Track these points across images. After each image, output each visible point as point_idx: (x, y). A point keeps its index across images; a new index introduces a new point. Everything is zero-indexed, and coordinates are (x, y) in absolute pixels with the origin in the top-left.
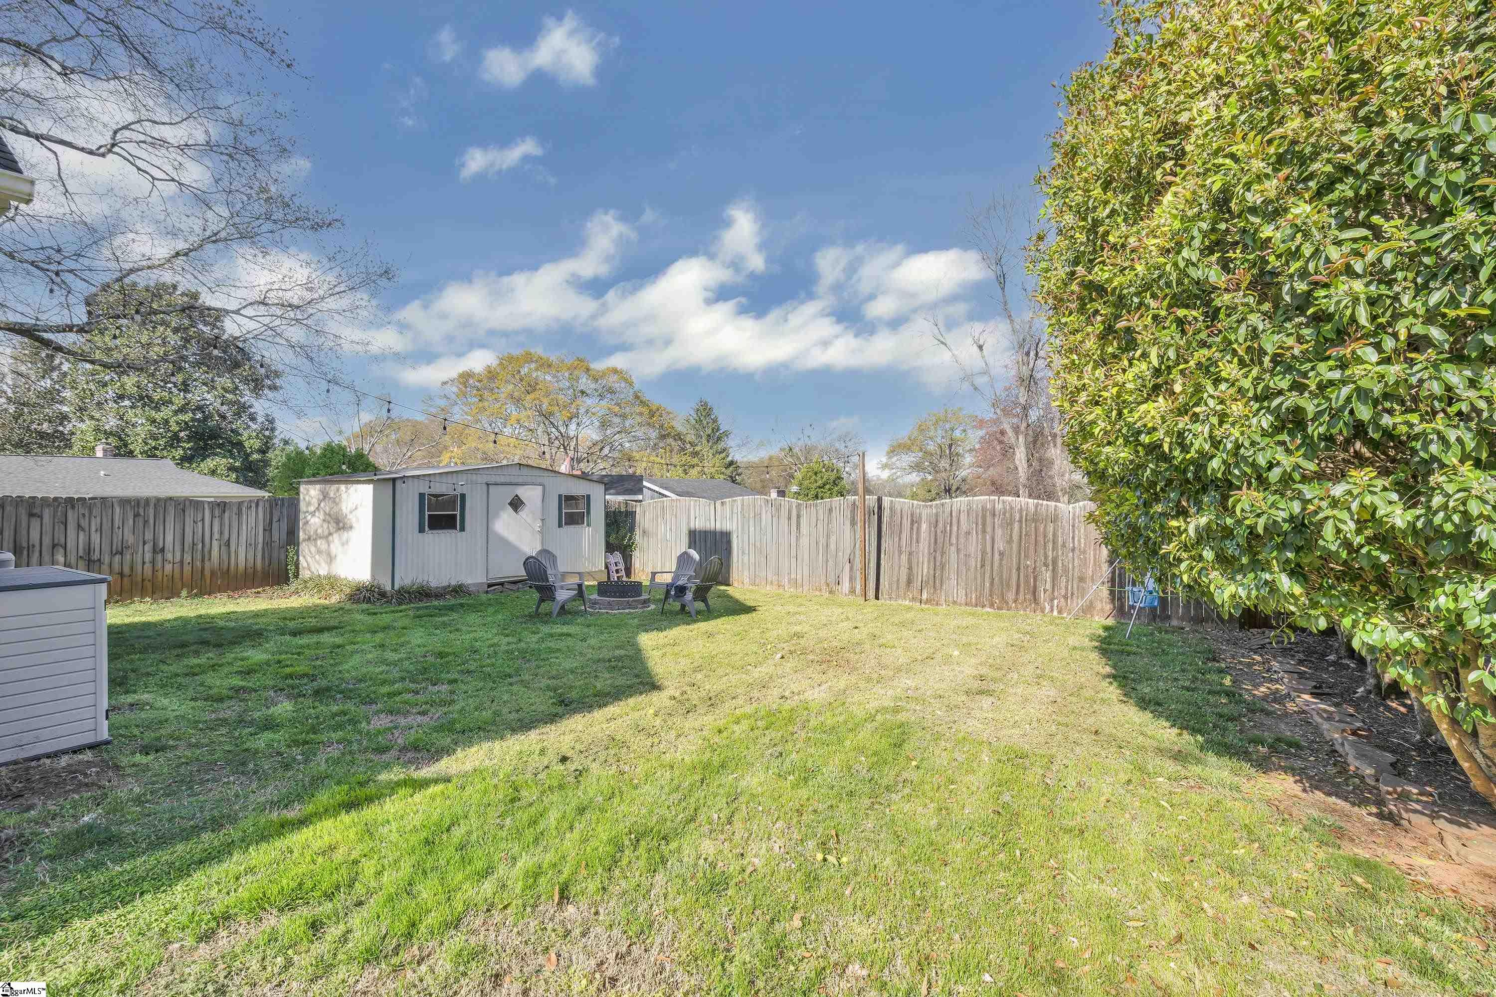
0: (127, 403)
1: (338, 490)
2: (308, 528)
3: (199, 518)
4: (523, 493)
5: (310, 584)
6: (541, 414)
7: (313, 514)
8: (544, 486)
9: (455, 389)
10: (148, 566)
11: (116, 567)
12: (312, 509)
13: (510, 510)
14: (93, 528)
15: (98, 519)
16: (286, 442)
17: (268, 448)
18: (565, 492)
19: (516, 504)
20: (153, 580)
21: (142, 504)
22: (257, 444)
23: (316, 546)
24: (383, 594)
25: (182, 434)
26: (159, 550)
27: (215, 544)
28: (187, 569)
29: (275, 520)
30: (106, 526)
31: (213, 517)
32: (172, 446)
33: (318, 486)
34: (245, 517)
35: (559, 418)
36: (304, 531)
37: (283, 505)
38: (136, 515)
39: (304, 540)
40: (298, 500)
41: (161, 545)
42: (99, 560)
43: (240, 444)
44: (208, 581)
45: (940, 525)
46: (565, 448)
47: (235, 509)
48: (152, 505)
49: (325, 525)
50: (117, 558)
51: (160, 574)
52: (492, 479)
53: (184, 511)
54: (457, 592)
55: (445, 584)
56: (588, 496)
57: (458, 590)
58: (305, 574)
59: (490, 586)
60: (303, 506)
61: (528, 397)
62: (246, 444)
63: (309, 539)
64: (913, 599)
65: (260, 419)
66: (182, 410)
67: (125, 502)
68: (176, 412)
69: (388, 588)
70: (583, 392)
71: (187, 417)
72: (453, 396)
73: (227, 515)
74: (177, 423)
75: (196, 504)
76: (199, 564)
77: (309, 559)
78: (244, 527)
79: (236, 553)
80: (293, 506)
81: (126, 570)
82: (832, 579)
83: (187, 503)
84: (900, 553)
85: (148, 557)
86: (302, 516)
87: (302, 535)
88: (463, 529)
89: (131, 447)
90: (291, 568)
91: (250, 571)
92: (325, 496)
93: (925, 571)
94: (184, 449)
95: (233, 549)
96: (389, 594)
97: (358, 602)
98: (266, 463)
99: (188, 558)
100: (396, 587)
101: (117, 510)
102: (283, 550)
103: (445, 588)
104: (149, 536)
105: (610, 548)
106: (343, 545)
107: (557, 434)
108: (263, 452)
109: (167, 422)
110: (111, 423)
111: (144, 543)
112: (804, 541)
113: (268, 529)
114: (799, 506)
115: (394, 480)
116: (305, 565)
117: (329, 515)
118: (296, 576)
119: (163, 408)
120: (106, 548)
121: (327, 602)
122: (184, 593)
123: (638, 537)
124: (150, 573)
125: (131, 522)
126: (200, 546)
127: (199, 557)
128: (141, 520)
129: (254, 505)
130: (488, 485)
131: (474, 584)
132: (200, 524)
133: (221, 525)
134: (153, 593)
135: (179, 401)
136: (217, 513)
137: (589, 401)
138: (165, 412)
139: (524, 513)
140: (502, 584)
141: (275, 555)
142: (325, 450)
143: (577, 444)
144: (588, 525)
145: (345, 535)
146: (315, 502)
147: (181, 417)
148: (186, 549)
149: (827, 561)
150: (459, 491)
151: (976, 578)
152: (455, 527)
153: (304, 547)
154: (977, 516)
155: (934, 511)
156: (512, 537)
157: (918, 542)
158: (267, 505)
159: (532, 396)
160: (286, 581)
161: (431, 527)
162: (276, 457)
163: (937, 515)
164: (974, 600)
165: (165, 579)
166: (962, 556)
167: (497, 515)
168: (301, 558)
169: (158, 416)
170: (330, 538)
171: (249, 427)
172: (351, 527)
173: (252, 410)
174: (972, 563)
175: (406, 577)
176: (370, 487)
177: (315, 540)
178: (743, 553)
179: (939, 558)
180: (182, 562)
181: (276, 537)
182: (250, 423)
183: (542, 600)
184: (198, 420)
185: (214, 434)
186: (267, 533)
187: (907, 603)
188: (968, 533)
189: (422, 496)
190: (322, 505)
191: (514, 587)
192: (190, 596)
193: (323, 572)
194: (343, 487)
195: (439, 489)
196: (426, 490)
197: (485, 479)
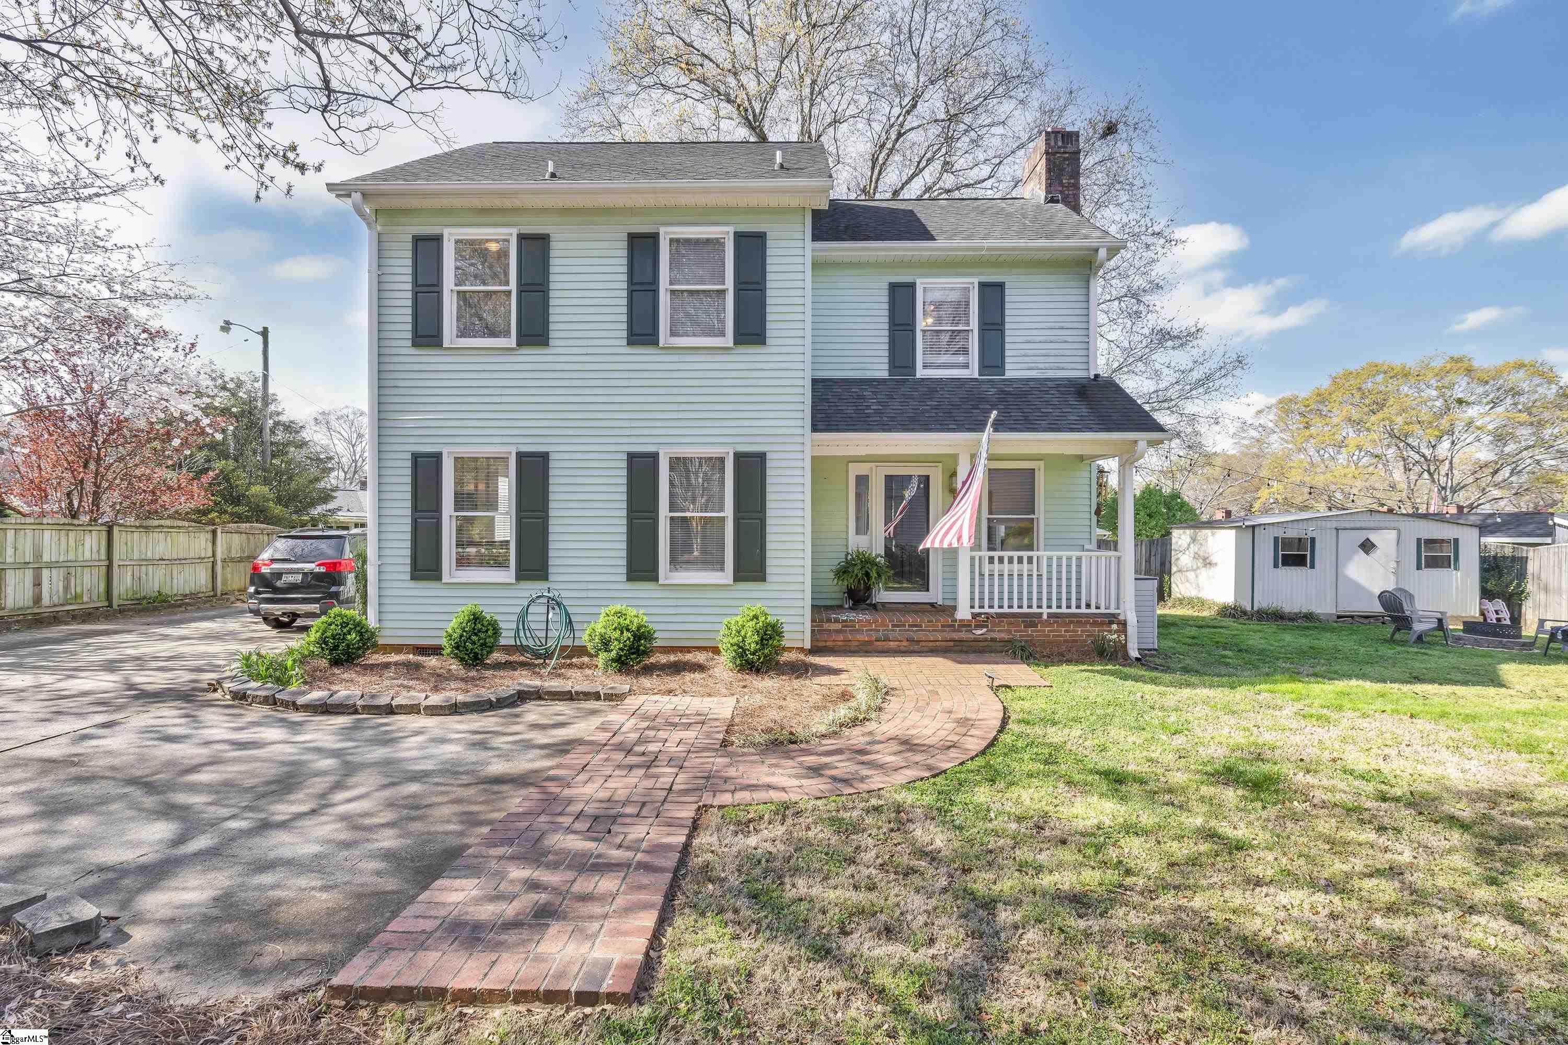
1: (1206, 534)
2: (1179, 563)
4: (1374, 537)
5: (1181, 601)
6: (1392, 435)
7: (1183, 553)
8: (1399, 530)
9: (1271, 417)
12: (1182, 549)
13: (1361, 552)
18: (1425, 535)
19: (1367, 547)
23: (1186, 577)
24: (1244, 613)
33: (1188, 531)
35: (1420, 438)
36: (1176, 565)
39: (1177, 571)
40: (1171, 541)
46: (1430, 474)
49: (1194, 562)
52: (1343, 525)
55: (1297, 610)
56: (1456, 541)
57: (1309, 617)
58: (1177, 595)
59: (1339, 617)
60: (1175, 546)
61: (1373, 418)
63: (1180, 571)
69: (1249, 608)
70: (1460, 402)
72: (1271, 425)
77: (1179, 583)
80: (1167, 545)
86: (1174, 553)
87: (1174, 569)
88: (1312, 566)
90: (1166, 590)
92: (1194, 540)
96: (1250, 613)
97: (1225, 616)
100: (1256, 608)
103: (1297, 614)
105: (1487, 595)
106: (1209, 577)
107: (1417, 457)
113: (1148, 561)
115: (1254, 527)
116: (1177, 588)
117: (1198, 554)
118: (1170, 596)
121: (1200, 615)
123: (1531, 585)
130: (1337, 529)
131: (1324, 614)
137: (1472, 412)
139: (1376, 554)
140: (1352, 617)
143: (1451, 468)
144: (1457, 569)
145: (1211, 570)
146: (1185, 543)
150: (1310, 535)
152: (1304, 565)
153: (1177, 576)
159: (1380, 415)
160: (1162, 600)
161: (1283, 564)
167: (1349, 558)
168: (1174, 584)
170: (1199, 571)
172: (1216, 564)
175: (1263, 601)
176: (1233, 532)
177: (1185, 572)
181: (1153, 567)
183: (1398, 629)
189: (1276, 539)
190: (1192, 545)
191: (1362, 620)
193: (1191, 595)
194: (1210, 532)
195: (1292, 533)
196: (1281, 534)
197: (1335, 525)
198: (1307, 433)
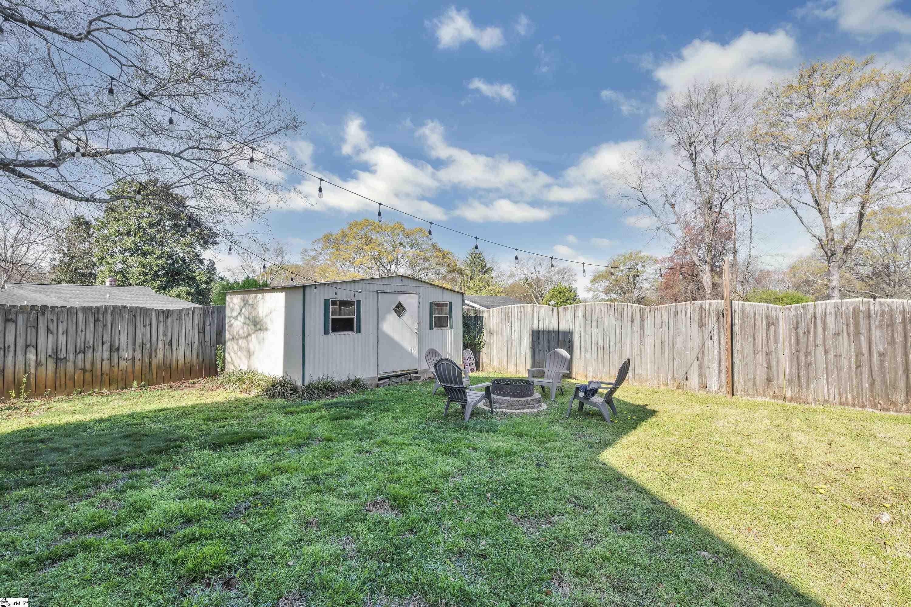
0: (128, 254)
1: (256, 297)
2: (232, 329)
3: (148, 323)
4: (402, 299)
5: (233, 378)
6: (375, 258)
7: (236, 318)
8: (419, 295)
10: (106, 363)
11: (80, 364)
12: (235, 314)
13: (394, 313)
14: (60, 331)
15: (65, 323)
16: (222, 279)
17: (211, 281)
18: (435, 300)
19: (400, 309)
20: (110, 375)
21: (102, 310)
22: (204, 278)
23: (237, 344)
24: (294, 390)
25: (160, 273)
26: (115, 349)
27: (161, 344)
28: (138, 364)
29: (207, 323)
30: (72, 330)
31: (158, 322)
32: (154, 280)
33: (240, 296)
34: (184, 322)
35: (386, 260)
36: (229, 332)
37: (213, 312)
38: (97, 320)
39: (229, 339)
40: (225, 308)
41: (117, 346)
42: (66, 358)
43: (194, 279)
44: (155, 376)
45: (802, 326)
47: (176, 316)
48: (109, 312)
49: (245, 327)
50: (80, 356)
51: (116, 369)
52: (381, 288)
53: (135, 317)
54: (355, 386)
55: (346, 379)
56: (451, 303)
57: (356, 384)
58: (230, 368)
59: (380, 379)
60: (228, 313)
62: (198, 278)
63: (233, 338)
64: (776, 397)
65: (206, 262)
66: (159, 258)
67: (86, 310)
68: (157, 259)
69: (299, 384)
70: (400, 244)
71: (162, 262)
72: (320, 249)
73: (170, 320)
74: (157, 266)
75: (146, 311)
76: (147, 360)
77: (232, 354)
78: (184, 330)
79: (177, 350)
80: (221, 311)
81: (88, 366)
82: (680, 375)
83: (138, 310)
84: (755, 353)
85: (106, 354)
86: (227, 320)
87: (227, 336)
88: (359, 331)
89: (130, 281)
90: (219, 362)
91: (188, 365)
92: (246, 303)
93: (788, 370)
94: (161, 282)
95: (174, 348)
96: (300, 390)
97: (274, 396)
98: (209, 290)
99: (138, 356)
100: (306, 383)
101: (81, 316)
102: (213, 348)
103: (345, 383)
104: (107, 338)
105: (465, 346)
106: (259, 343)
107: (384, 270)
108: (208, 283)
109: (151, 265)
110: (119, 267)
111: (103, 343)
112: (649, 341)
113: (202, 332)
114: (642, 310)
115: (304, 287)
116: (230, 360)
117: (249, 319)
118: (223, 370)
119: (149, 256)
120: (71, 347)
121: (247, 396)
122: (135, 384)
123: (485, 337)
124: (108, 367)
125: (92, 325)
126: (148, 345)
127: (148, 355)
128: (100, 324)
129: (191, 312)
130: (378, 293)
131: (368, 379)
132: (148, 328)
133: (166, 327)
134: (110, 384)
135: (158, 252)
136: (162, 319)
138: (150, 259)
139: (406, 317)
140: (388, 378)
141: (207, 351)
142: (244, 281)
144: (451, 328)
145: (261, 334)
146: (237, 308)
147: (159, 262)
148: (137, 347)
149: (674, 359)
150: (356, 297)
151: (850, 378)
152: (352, 330)
153: (229, 345)
154: (847, 319)
155: (794, 313)
156: (397, 337)
157: (776, 341)
158: (201, 312)
159: (369, 246)
160: (216, 373)
161: (334, 330)
162: (215, 288)
163: (797, 316)
164: (850, 400)
165: (120, 373)
166: (831, 356)
167: (384, 319)
168: (227, 355)
169: (146, 261)
170: (249, 338)
171: (199, 268)
172: (267, 329)
173: (201, 257)
174: (844, 363)
175: (314, 374)
176: (282, 295)
177: (237, 340)
178: (586, 351)
179: (802, 358)
180: (134, 358)
181: (208, 338)
182: (200, 266)
184: (170, 264)
185: (179, 273)
186: (201, 335)
187: (768, 399)
188: (837, 334)
189: (326, 301)
190: (243, 310)
191: (398, 380)
192: (140, 387)
193: (244, 367)
194: (259, 295)
195: (342, 296)
196: (331, 297)
197: (376, 288)
198: (338, 253)
